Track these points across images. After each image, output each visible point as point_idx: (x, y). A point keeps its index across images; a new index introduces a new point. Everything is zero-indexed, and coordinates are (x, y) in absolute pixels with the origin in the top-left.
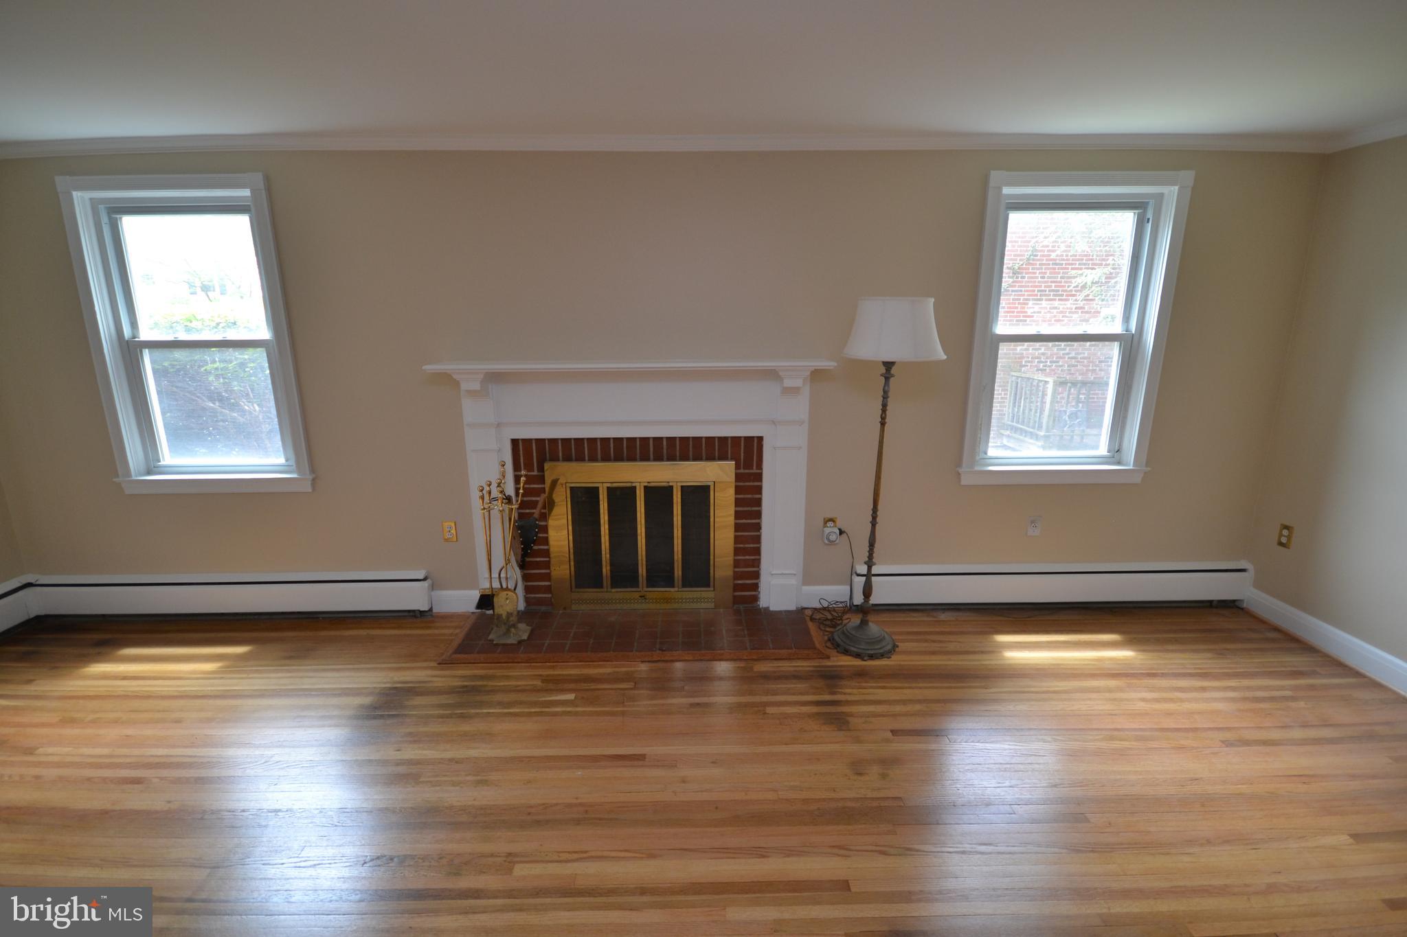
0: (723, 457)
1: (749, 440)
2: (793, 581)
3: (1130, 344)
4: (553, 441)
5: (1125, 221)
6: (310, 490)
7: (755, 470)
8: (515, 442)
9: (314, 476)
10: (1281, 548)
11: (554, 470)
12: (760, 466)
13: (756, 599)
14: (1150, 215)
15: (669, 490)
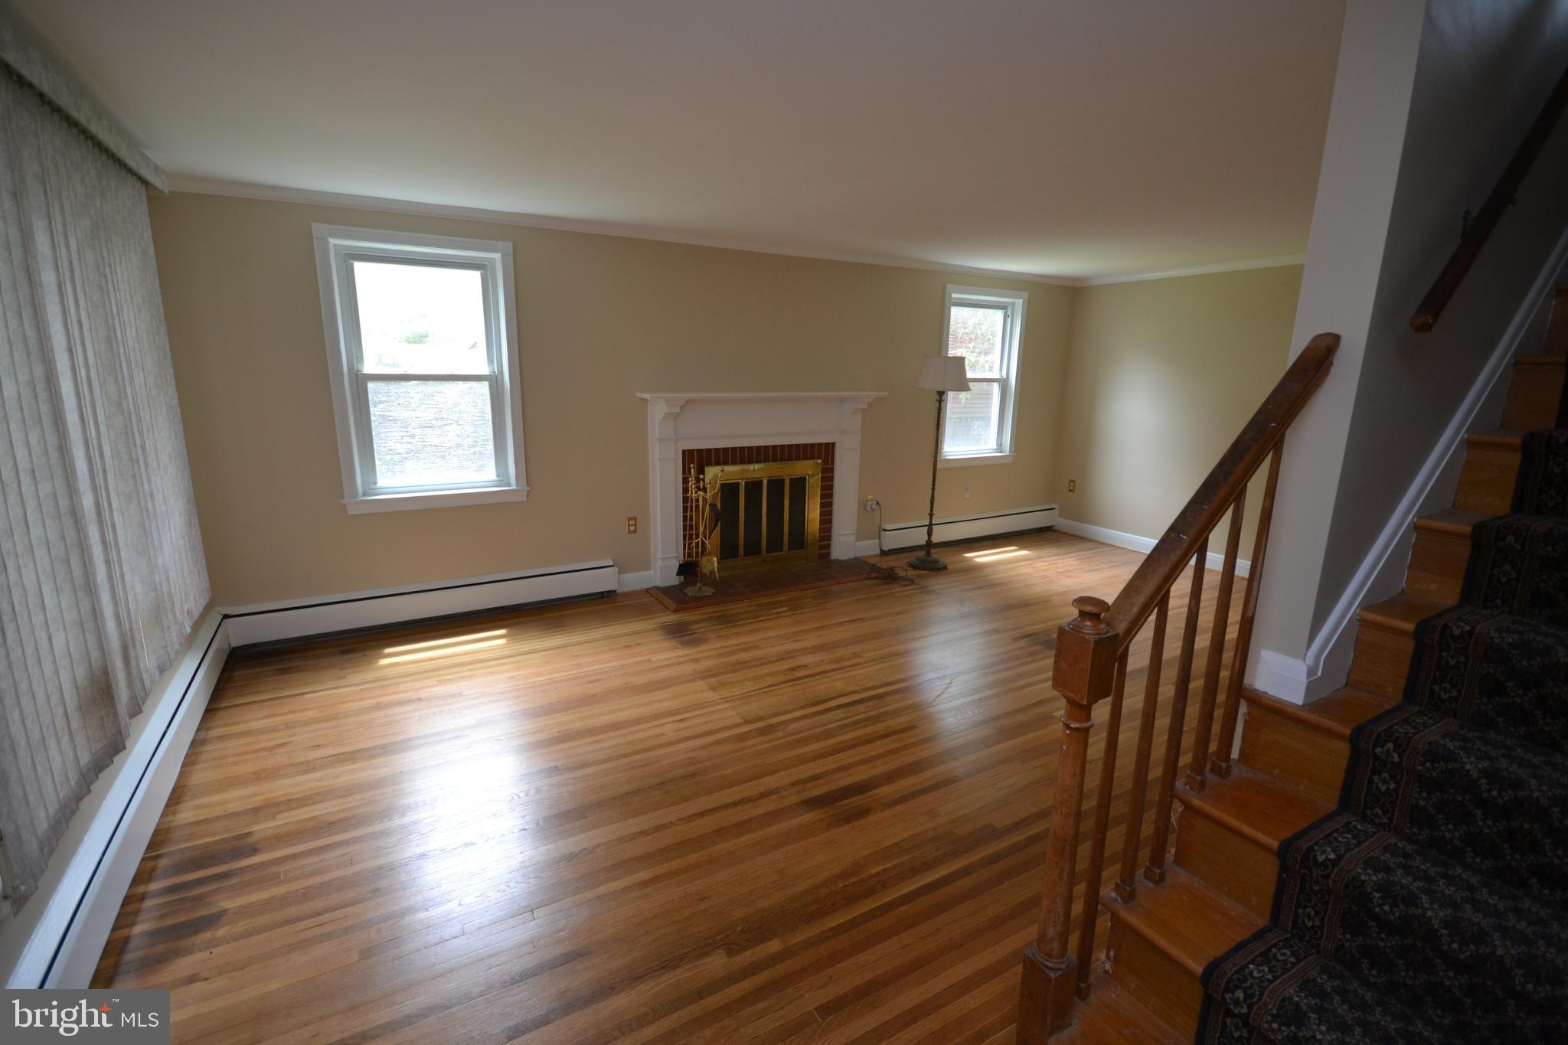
0: (812, 458)
1: (827, 444)
2: (853, 539)
3: (1004, 383)
4: (709, 451)
5: (999, 315)
6: (525, 500)
7: (830, 466)
8: (684, 451)
9: (529, 488)
10: (1071, 493)
11: (712, 472)
12: (833, 464)
13: (828, 554)
14: (1009, 313)
15: (783, 481)
